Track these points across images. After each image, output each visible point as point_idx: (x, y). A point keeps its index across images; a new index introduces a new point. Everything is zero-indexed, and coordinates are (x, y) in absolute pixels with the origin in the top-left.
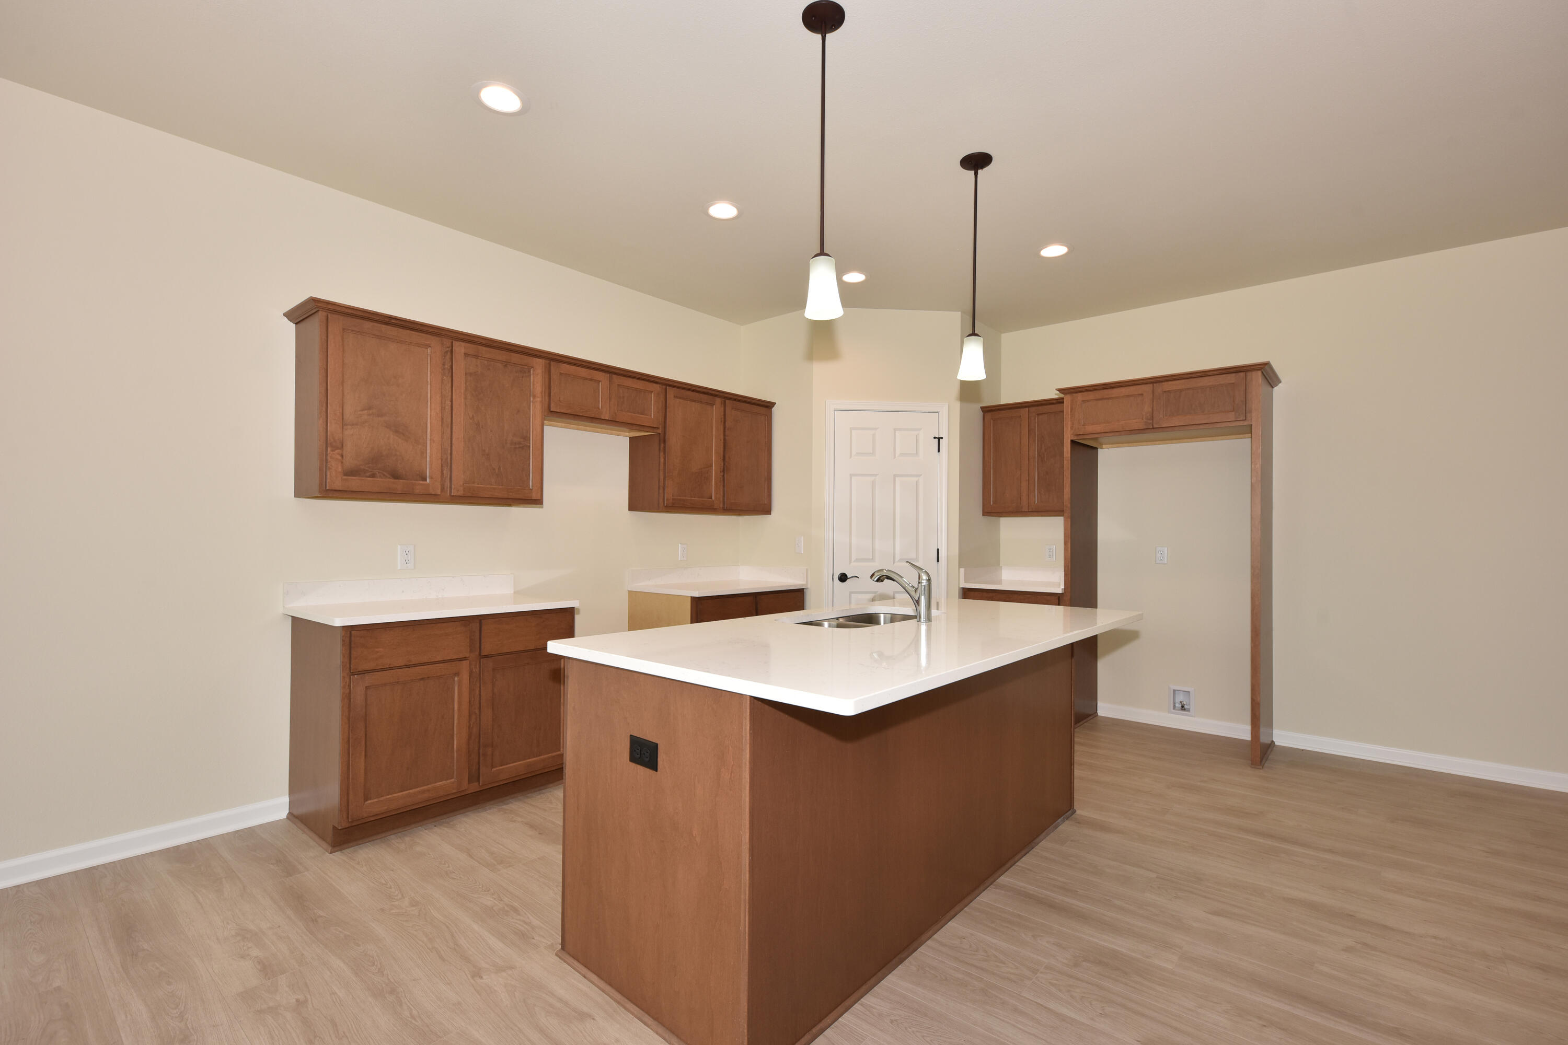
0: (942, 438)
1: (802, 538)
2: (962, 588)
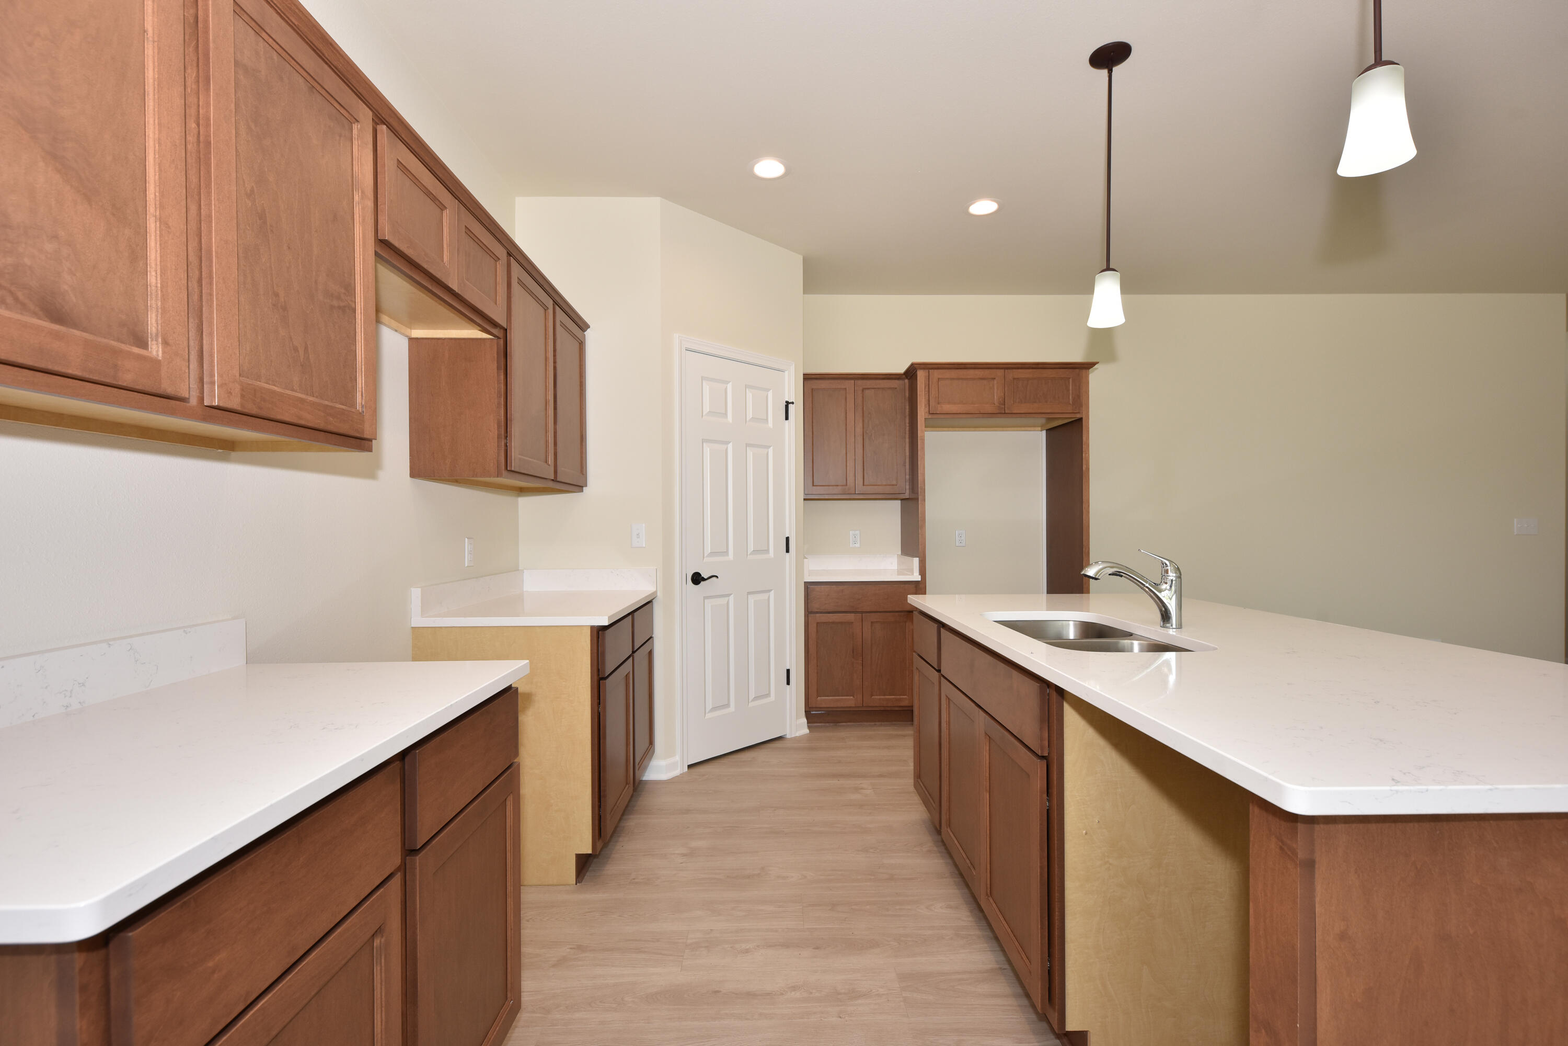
0: (793, 403)
1: (644, 525)
2: (805, 582)
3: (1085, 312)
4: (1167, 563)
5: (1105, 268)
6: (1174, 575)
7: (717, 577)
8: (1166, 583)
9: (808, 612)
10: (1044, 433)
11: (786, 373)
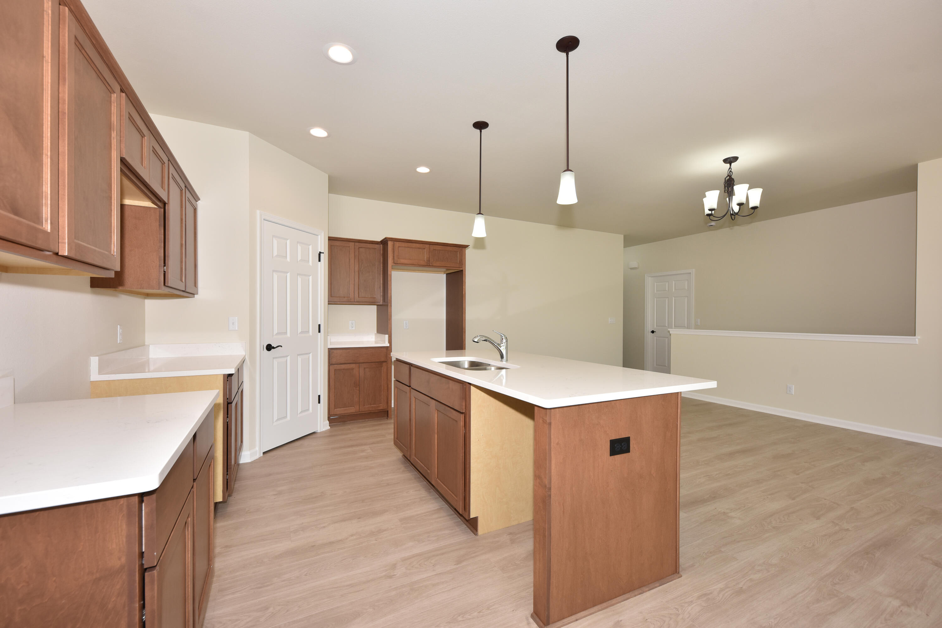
0: (323, 253)
1: (237, 318)
2: (328, 348)
3: (471, 230)
4: (503, 335)
5: (479, 213)
6: (505, 340)
7: (281, 346)
8: (502, 344)
9: (330, 364)
10: (445, 275)
11: (319, 236)
